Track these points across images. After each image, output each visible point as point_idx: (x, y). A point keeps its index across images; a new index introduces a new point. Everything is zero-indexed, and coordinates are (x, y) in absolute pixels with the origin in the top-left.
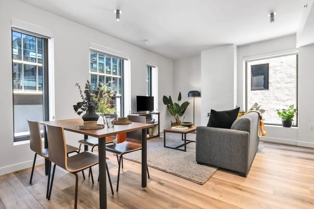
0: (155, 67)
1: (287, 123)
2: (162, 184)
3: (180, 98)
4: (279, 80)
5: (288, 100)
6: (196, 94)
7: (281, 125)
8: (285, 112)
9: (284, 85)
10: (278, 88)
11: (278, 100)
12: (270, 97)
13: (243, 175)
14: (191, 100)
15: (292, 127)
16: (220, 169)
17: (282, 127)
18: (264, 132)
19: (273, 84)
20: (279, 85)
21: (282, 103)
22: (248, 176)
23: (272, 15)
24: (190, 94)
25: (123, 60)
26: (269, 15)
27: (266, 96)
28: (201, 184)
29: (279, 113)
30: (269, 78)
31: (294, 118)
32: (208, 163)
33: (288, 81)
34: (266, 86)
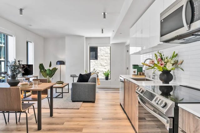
0: (31, 42)
1: (107, 78)
2: (60, 113)
3: (50, 66)
4: (102, 55)
5: (106, 66)
6: (62, 63)
7: (104, 79)
8: (106, 73)
9: (104, 57)
10: (102, 59)
11: (102, 66)
12: (98, 64)
13: (94, 102)
14: (58, 67)
15: (109, 80)
16: (84, 102)
17: (105, 80)
18: (99, 83)
19: (100, 57)
20: (102, 57)
21: (103, 67)
22: (95, 102)
23: (102, 30)
24: (58, 63)
25: (7, 36)
26: (101, 30)
27: (96, 63)
28: (78, 109)
29: (104, 73)
30: (98, 53)
31: (109, 76)
32: (78, 100)
33: (106, 56)
34: (96, 58)
